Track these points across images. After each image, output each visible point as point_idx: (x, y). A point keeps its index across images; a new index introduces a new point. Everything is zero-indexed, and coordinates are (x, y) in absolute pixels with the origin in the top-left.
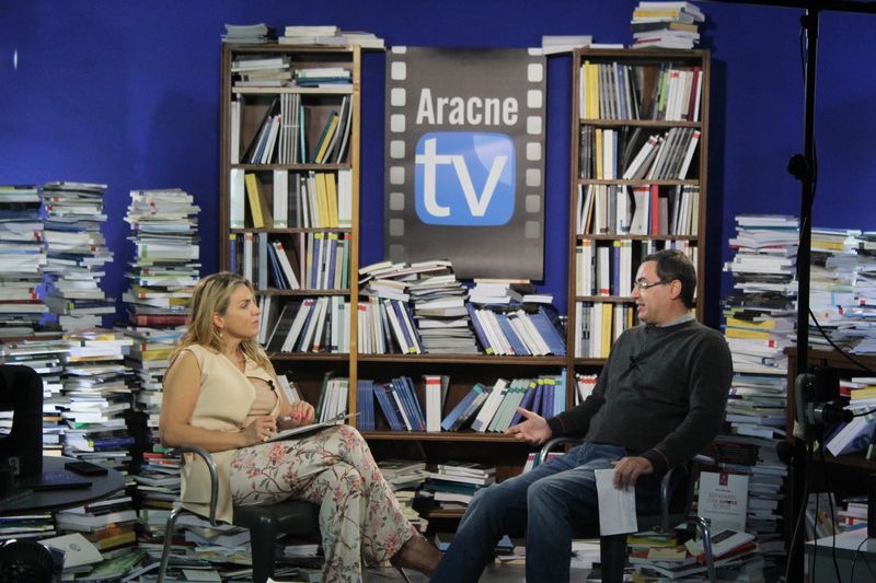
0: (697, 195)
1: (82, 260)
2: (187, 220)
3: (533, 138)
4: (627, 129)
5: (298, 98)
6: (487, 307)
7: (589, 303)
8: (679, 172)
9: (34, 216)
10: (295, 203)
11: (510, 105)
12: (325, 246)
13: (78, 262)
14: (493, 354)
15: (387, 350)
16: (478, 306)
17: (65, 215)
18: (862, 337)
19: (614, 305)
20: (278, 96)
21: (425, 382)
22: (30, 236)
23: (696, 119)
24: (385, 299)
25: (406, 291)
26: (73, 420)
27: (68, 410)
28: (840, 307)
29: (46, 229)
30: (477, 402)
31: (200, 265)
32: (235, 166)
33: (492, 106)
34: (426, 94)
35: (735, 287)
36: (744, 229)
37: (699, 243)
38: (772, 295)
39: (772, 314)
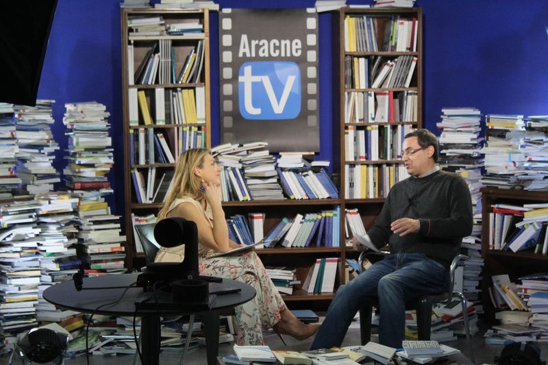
0: (416, 96)
1: (43, 149)
2: (103, 122)
3: (311, 64)
4: (373, 57)
5: (170, 43)
6: (290, 170)
7: (352, 165)
8: (405, 83)
9: (10, 122)
10: (170, 109)
11: (297, 44)
12: (190, 135)
13: (40, 150)
14: (295, 199)
15: (230, 199)
16: (283, 169)
17: (30, 120)
18: (531, 180)
19: (368, 165)
20: (157, 41)
21: (253, 218)
22: (8, 135)
23: (415, 50)
24: (227, 167)
25: (240, 162)
26: (45, 251)
27: (42, 245)
28: (514, 162)
29: (17, 130)
30: (285, 229)
31: (113, 150)
32: (132, 86)
33: (286, 45)
34: (244, 38)
35: (441, 152)
36: (448, 117)
37: (418, 126)
38: (465, 156)
39: (466, 168)
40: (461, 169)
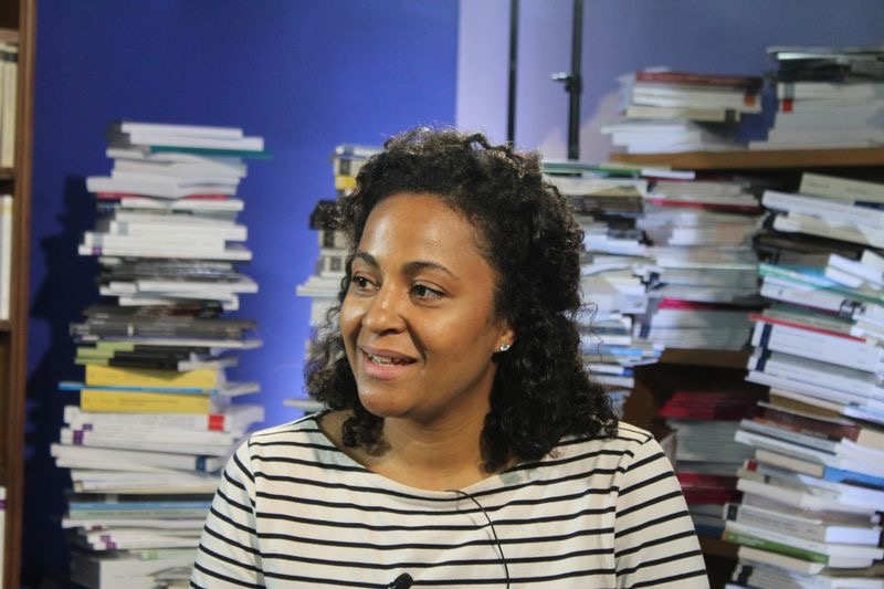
0: (11, 67)
35: (104, 291)
36: (146, 154)
37: (17, 185)
38: (198, 308)
39: (213, 353)
40: (193, 356)
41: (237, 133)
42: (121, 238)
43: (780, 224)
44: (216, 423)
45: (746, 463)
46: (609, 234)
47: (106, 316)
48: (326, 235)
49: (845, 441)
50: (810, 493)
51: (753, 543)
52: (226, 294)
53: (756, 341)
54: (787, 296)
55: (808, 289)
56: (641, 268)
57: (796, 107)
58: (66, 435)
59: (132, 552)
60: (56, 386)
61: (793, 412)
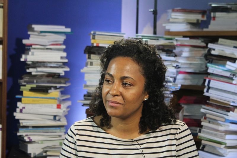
0: (2, 10)
35: (28, 71)
36: (39, 33)
37: (4, 42)
38: (53, 75)
39: (58, 87)
40: (52, 88)
41: (63, 27)
42: (32, 56)
43: (213, 52)
44: (59, 107)
45: (204, 117)
46: (166, 55)
47: (28, 78)
48: (89, 56)
49: (231, 112)
50: (221, 126)
51: (205, 139)
52: (61, 71)
53: (206, 84)
54: (215, 72)
55: (221, 70)
56: (174, 64)
57: (216, 19)
58: (18, 110)
59: (36, 142)
60: (15, 97)
61: (216, 104)
